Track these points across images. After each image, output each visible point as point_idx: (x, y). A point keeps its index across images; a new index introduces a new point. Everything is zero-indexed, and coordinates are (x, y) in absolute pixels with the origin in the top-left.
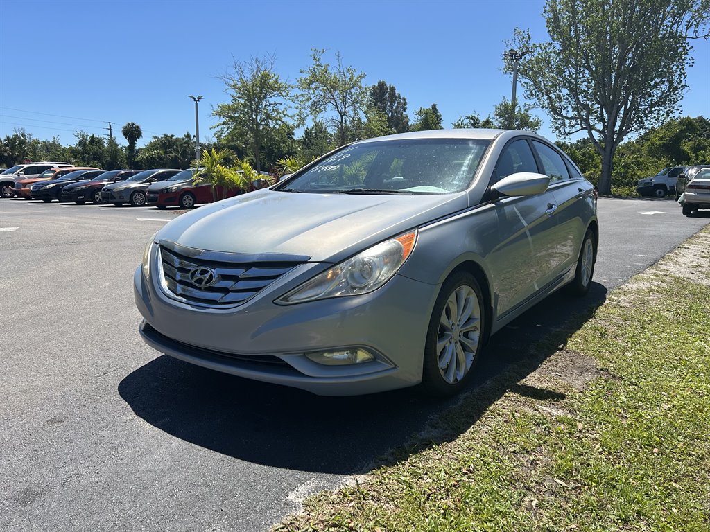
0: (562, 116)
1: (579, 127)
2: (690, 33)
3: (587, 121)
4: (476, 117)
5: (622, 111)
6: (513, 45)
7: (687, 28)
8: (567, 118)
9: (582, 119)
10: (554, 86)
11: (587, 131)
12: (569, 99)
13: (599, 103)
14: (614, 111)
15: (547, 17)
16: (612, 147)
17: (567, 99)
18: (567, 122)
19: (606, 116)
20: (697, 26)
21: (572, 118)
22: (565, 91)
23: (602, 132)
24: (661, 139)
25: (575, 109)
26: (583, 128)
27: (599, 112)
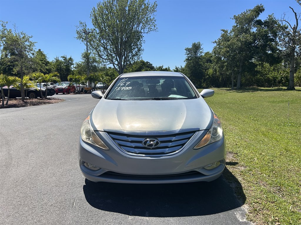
0: (102, 58)
1: (109, 63)
2: (142, 31)
3: (112, 60)
4: (65, 57)
5: (124, 58)
6: (80, 28)
7: (141, 29)
8: (104, 59)
9: (110, 60)
10: (98, 46)
11: (112, 64)
12: (104, 51)
13: (115, 54)
14: (121, 57)
15: (92, 18)
16: (122, 71)
17: (103, 51)
18: (104, 60)
19: (118, 59)
20: (144, 29)
21: (106, 59)
22: (102, 48)
23: (118, 65)
24: (135, 68)
25: (107, 55)
26: (111, 63)
27: (116, 57)
